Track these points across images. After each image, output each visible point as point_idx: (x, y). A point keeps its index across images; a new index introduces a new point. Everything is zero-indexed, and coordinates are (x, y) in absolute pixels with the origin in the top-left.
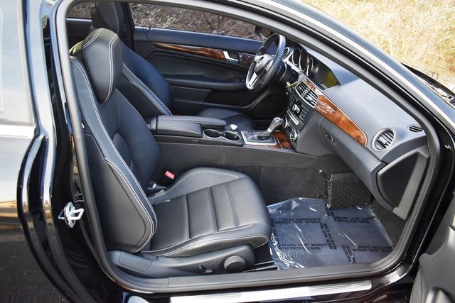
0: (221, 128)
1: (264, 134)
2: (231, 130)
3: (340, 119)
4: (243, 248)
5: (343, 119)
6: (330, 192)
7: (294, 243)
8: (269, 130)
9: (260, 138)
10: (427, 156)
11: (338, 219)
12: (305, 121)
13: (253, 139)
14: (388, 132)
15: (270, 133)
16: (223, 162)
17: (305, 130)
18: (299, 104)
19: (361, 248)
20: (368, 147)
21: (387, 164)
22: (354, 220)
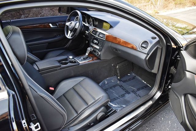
0: (66, 59)
1: (85, 56)
2: (70, 59)
3: (120, 42)
4: (102, 108)
5: (122, 41)
6: (118, 72)
7: (114, 98)
8: (87, 54)
9: (84, 59)
10: (161, 47)
11: (124, 82)
12: (102, 46)
13: (81, 60)
14: (145, 42)
15: (88, 55)
16: (73, 74)
17: (103, 50)
18: (97, 39)
19: (138, 90)
20: (139, 50)
21: (149, 54)
22: (130, 80)
